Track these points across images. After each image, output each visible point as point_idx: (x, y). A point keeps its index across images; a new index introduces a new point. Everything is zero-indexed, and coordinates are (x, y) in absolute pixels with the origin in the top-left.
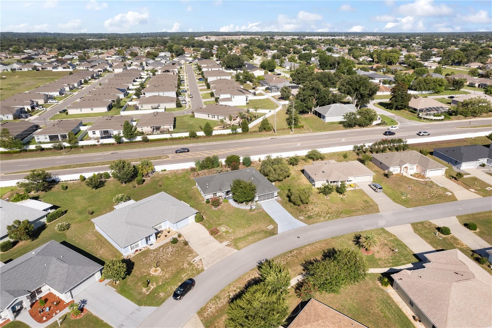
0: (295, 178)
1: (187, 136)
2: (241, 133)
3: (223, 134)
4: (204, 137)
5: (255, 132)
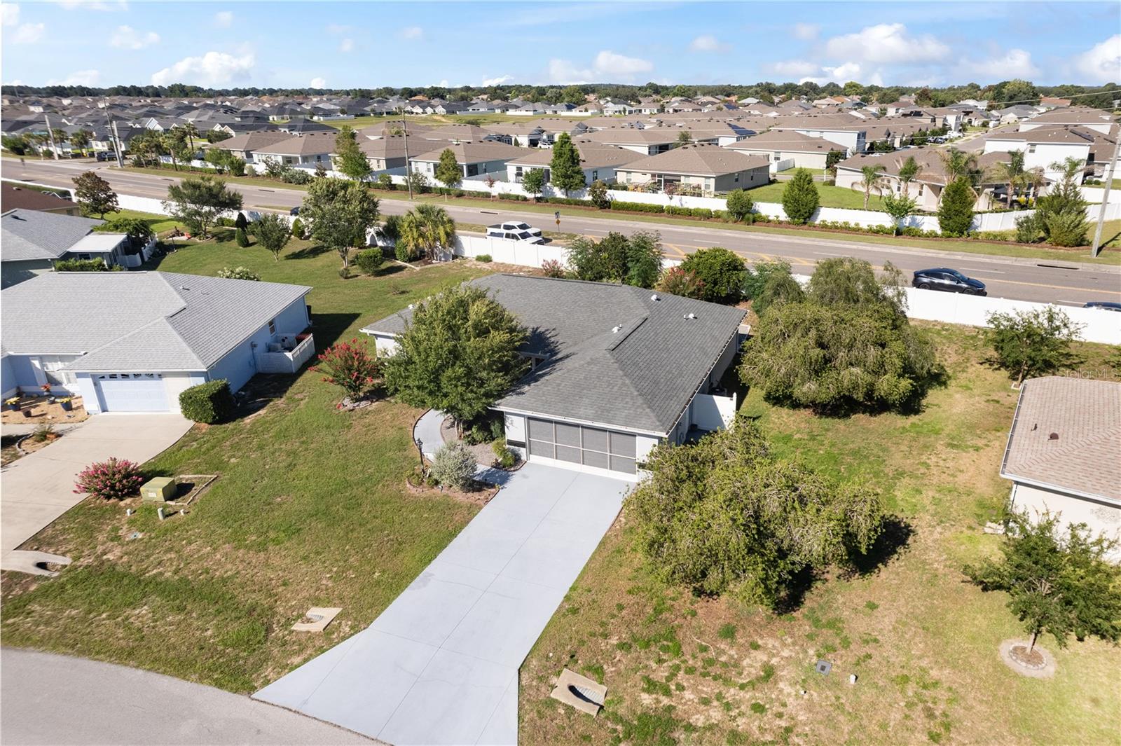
1: (723, 212)
2: (932, 236)
3: (852, 225)
4: (781, 223)
5: (997, 239)
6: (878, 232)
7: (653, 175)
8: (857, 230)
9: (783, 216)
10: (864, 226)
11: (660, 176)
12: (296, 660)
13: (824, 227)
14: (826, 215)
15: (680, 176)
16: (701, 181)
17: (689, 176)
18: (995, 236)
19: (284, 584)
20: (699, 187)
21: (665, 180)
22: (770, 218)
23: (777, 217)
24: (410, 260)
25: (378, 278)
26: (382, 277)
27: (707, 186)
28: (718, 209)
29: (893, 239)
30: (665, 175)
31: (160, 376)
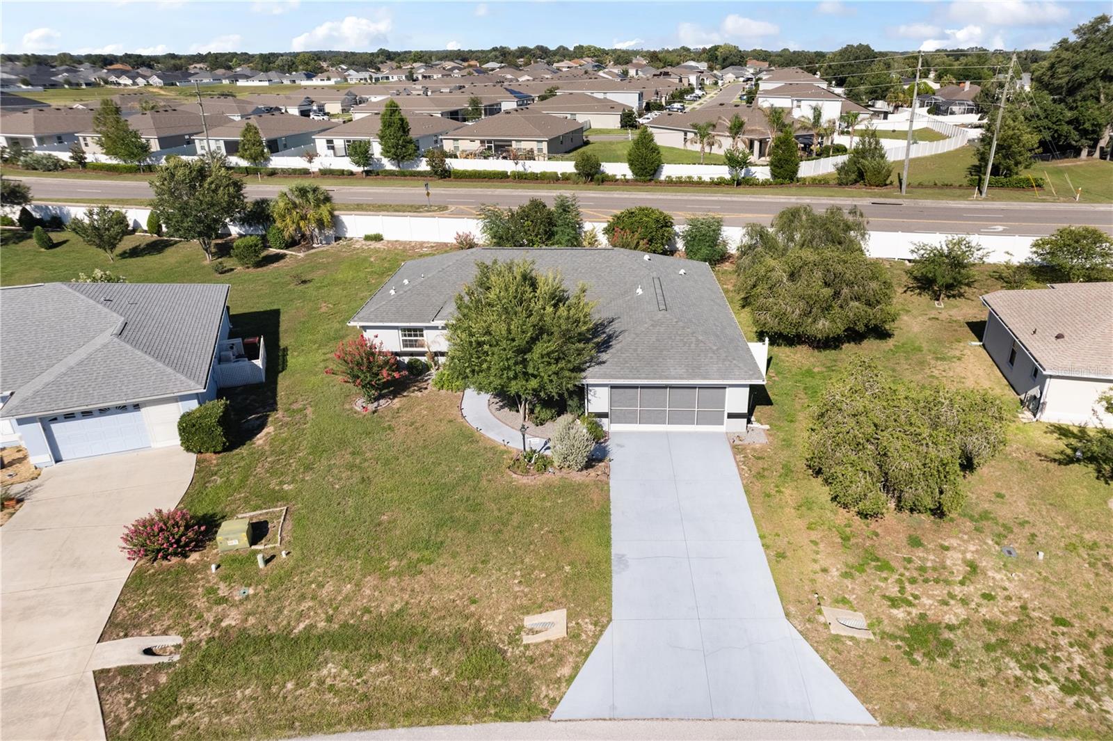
0: (920, 350)
1: (571, 174)
2: (765, 184)
3: (696, 179)
4: (627, 181)
5: (819, 183)
6: (719, 183)
7: (482, 142)
8: (700, 184)
9: (630, 175)
10: (706, 179)
11: (489, 142)
12: (565, 671)
13: (670, 182)
14: (669, 171)
15: (511, 141)
16: (534, 145)
17: (520, 141)
18: (820, 181)
19: (474, 602)
20: (532, 151)
21: (495, 146)
22: (618, 177)
23: (625, 176)
24: (287, 247)
25: (260, 269)
26: (265, 268)
27: (540, 150)
28: (564, 171)
29: (735, 189)
30: (495, 141)
31: (137, 407)
